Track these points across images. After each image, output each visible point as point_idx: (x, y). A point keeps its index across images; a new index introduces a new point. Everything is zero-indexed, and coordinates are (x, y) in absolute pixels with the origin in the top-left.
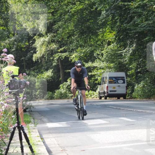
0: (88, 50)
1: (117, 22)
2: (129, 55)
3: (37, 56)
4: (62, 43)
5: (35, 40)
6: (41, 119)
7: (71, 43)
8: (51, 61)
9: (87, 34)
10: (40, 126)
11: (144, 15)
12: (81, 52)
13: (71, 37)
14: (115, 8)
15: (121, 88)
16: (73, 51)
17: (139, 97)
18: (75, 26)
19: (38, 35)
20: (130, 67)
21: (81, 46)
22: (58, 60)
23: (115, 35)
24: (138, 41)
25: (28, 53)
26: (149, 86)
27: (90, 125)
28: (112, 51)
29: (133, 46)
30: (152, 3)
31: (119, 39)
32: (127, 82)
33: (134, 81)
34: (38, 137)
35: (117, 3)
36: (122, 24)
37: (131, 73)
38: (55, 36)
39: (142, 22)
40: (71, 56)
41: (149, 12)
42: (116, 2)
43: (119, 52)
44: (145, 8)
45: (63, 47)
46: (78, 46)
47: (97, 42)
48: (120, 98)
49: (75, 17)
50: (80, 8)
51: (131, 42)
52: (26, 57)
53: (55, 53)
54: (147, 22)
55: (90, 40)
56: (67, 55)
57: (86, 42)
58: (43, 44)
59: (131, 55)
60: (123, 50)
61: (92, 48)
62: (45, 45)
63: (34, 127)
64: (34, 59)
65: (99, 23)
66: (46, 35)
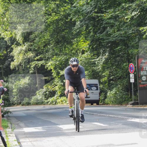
0: (63, 59)
1: (90, 32)
2: (102, 63)
3: (14, 64)
4: (38, 52)
5: (12, 49)
6: (18, 124)
7: (47, 51)
8: (27, 69)
9: (62, 43)
10: (16, 131)
11: (116, 26)
12: (57, 61)
13: (47, 46)
14: (89, 19)
15: (94, 94)
16: (49, 60)
17: (111, 103)
18: (51, 36)
19: (16, 44)
20: (103, 74)
21: (56, 55)
22: (34, 68)
23: (88, 44)
24: (110, 50)
25: (6, 61)
26: (121, 93)
27: (64, 130)
28: (86, 59)
29: (105, 55)
30: (124, 14)
31: (93, 48)
32: (100, 89)
33: (107, 88)
34: (15, 141)
35: (90, 15)
36: (95, 34)
37: (103, 81)
38: (31, 45)
39: (114, 33)
40: (47, 64)
41: (120, 22)
42: (89, 13)
43: (92, 60)
44: (117, 19)
45: (40, 55)
46: (54, 54)
47: (72, 50)
48: (94, 104)
49: (51, 27)
50: (55, 19)
51: (104, 51)
52: (4, 65)
53: (32, 61)
54: (119, 32)
55: (65, 49)
56: (43, 64)
57: (61, 51)
58: (20, 53)
59: (103, 64)
60: (96, 58)
61: (67, 57)
62: (22, 54)
63: (12, 132)
64: (12, 67)
65: (73, 33)
66: (23, 44)
